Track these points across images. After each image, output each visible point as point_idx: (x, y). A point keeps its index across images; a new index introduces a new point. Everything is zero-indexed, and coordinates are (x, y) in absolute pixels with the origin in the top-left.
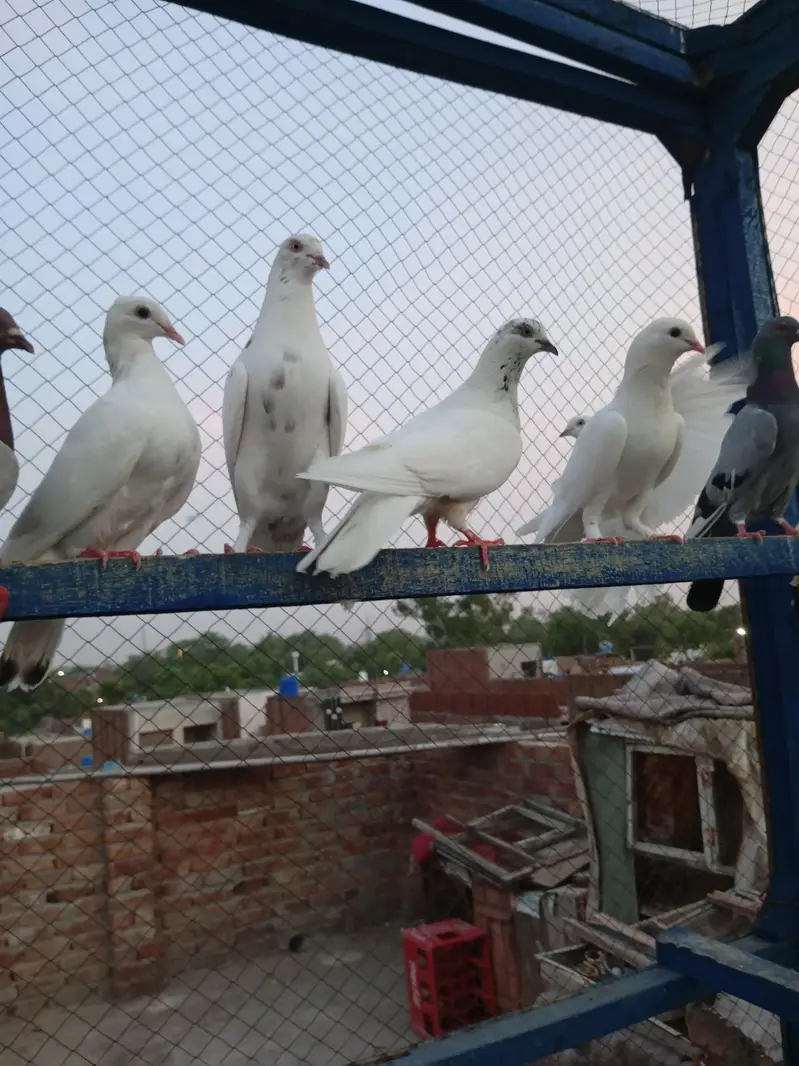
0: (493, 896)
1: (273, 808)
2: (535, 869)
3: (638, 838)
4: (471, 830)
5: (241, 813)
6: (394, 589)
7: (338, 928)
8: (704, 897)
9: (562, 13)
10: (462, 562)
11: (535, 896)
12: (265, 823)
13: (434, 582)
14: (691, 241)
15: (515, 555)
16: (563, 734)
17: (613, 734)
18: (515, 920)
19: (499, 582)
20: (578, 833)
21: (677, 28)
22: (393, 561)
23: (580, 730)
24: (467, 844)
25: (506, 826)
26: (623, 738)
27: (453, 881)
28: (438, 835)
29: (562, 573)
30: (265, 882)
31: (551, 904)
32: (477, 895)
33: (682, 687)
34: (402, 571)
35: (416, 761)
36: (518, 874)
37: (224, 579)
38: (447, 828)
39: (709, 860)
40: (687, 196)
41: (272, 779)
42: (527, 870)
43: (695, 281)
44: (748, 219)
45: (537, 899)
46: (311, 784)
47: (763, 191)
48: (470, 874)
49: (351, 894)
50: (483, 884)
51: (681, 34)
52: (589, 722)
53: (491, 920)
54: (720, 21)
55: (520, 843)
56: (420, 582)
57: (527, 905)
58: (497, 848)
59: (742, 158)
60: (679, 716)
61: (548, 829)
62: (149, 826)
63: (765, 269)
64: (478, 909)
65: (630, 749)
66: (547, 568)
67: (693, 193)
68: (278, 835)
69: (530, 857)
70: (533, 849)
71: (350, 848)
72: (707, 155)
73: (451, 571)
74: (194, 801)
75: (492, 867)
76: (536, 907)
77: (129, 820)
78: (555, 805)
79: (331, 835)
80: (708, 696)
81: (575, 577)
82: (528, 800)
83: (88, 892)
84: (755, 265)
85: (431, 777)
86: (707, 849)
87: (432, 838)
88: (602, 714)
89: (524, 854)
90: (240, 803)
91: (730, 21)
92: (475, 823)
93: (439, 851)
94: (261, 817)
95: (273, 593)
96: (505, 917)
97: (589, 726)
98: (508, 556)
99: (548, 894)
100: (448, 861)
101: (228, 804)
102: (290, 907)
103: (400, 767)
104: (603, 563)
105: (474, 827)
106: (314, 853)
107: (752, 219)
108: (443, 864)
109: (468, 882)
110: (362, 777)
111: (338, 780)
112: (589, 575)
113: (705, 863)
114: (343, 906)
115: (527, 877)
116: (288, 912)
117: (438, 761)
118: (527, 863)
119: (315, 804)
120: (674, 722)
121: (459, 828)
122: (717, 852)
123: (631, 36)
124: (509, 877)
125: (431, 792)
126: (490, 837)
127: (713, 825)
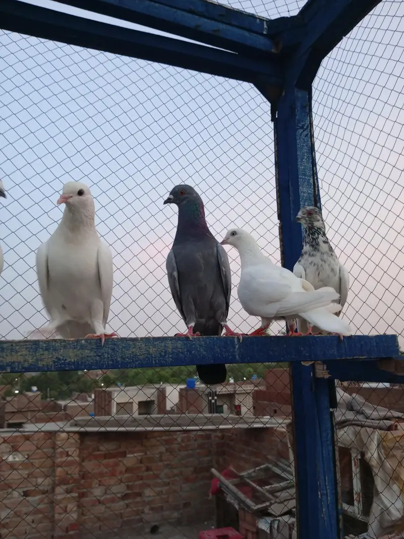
0: (248, 517)
1: (146, 454)
2: (271, 504)
4: (242, 477)
5: (128, 456)
7: (179, 522)
11: (269, 519)
12: (141, 462)
18: (259, 532)
21: (262, 20)
24: (236, 486)
25: (263, 476)
27: (230, 505)
28: (222, 478)
30: (140, 494)
31: (276, 526)
32: (241, 513)
36: (260, 506)
38: (229, 475)
39: (357, 511)
40: (273, 119)
41: (146, 438)
42: (268, 504)
44: (300, 131)
45: (270, 522)
46: (167, 442)
48: (239, 504)
49: (186, 505)
50: (244, 509)
51: (265, 23)
53: (247, 530)
55: (267, 487)
57: (263, 525)
58: (254, 489)
60: (343, 424)
61: (286, 480)
62: (77, 459)
64: (241, 523)
67: (276, 117)
68: (148, 469)
69: (270, 496)
70: (272, 492)
71: (187, 480)
72: (284, 94)
74: (106, 447)
75: (249, 502)
76: (268, 526)
77: (68, 455)
79: (176, 471)
82: (278, 463)
83: (44, 492)
86: (356, 503)
87: (219, 480)
89: (267, 494)
90: (128, 450)
92: (244, 474)
93: (222, 489)
94: (139, 458)
96: (255, 530)
99: (276, 520)
100: (227, 494)
101: (122, 450)
102: (152, 509)
103: (217, 436)
104: (56, 355)
105: (243, 476)
106: (167, 480)
107: (304, 131)
108: (225, 495)
109: (237, 507)
110: (195, 440)
111: (183, 441)
112: (40, 364)
113: (354, 513)
114: (181, 511)
115: (266, 508)
116: (151, 512)
117: (236, 435)
118: (269, 500)
119: (168, 453)
120: (340, 427)
121: (235, 476)
122: (361, 507)
123: (226, 23)
124: (255, 507)
125: (232, 451)
126: (251, 482)
127: (359, 491)
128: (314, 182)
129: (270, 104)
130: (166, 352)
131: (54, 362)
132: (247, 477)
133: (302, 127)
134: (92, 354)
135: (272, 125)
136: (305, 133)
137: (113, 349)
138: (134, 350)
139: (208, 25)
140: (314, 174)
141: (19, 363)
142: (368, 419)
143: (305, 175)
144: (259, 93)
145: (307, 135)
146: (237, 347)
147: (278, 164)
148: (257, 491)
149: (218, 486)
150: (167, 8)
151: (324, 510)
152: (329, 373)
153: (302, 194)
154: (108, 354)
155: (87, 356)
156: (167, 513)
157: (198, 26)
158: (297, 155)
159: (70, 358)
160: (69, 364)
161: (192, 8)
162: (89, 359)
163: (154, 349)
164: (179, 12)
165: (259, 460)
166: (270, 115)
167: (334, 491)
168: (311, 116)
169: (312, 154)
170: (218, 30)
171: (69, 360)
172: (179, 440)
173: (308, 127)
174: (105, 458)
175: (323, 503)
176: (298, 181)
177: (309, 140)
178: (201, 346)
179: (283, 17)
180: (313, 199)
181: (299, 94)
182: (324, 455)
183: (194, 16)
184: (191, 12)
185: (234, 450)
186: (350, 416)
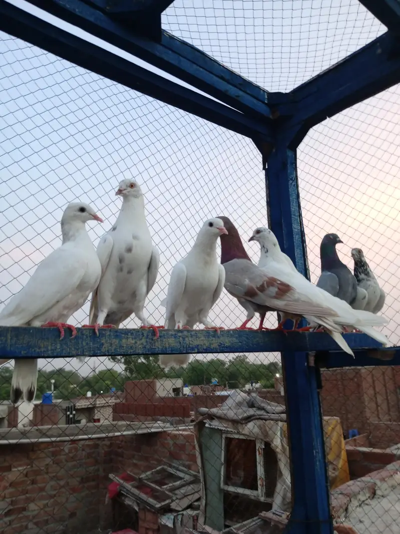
0: (149, 516)
1: (32, 467)
2: (173, 501)
3: (226, 483)
4: (140, 480)
5: (13, 469)
6: (108, 351)
8: (257, 515)
9: (212, 76)
10: (147, 337)
11: (171, 516)
12: (26, 475)
13: (131, 348)
14: (265, 189)
15: (175, 335)
16: (192, 427)
17: (216, 427)
18: (160, 529)
19: (166, 348)
20: (196, 481)
21: (264, 91)
22: (110, 335)
23: (200, 426)
24: (137, 487)
25: (158, 477)
26: (221, 430)
27: (128, 507)
28: (122, 481)
29: (198, 345)
30: (24, 509)
31: (179, 520)
32: (141, 515)
33: (251, 403)
34: (114, 340)
35: (114, 442)
36: (162, 504)
37: (9, 341)
38: (128, 479)
39: (260, 495)
40: (264, 168)
41: (33, 450)
42: (167, 502)
43: (266, 208)
44: (291, 182)
45: (173, 517)
46: (54, 454)
47: (298, 170)
48: (138, 505)
49: (73, 515)
50: (145, 509)
51: (266, 94)
52: (205, 421)
53: (148, 529)
54: (284, 91)
55: (165, 487)
56: (123, 347)
57: (167, 521)
58: (153, 489)
59: (289, 153)
60: (248, 419)
61: (181, 478)
63: (297, 205)
64: (140, 523)
65: (224, 436)
66: (191, 342)
67: (267, 167)
68: (33, 482)
69: (170, 494)
70: (172, 490)
71: (74, 490)
72: (274, 150)
73: (141, 342)
75: (151, 501)
76: (172, 522)
78: (184, 466)
79: (62, 483)
80: (263, 409)
81: (205, 347)
82: (171, 463)
84: (293, 203)
85: (120, 450)
86: (259, 487)
87: (119, 484)
88: (212, 417)
89: (167, 492)
90: (13, 464)
91: (288, 91)
92: (143, 476)
93: (122, 492)
94: (25, 472)
95: (38, 350)
96: (156, 527)
97: (205, 423)
98: (172, 335)
99: (178, 515)
100: (126, 497)
101: (6, 464)
102: (36, 524)
104: (219, 341)
105: (142, 478)
106: (54, 493)
108: (124, 497)
109: (137, 508)
110: (83, 450)
111: (70, 451)
112: (212, 347)
113: (258, 496)
114: (66, 523)
115: (168, 505)
116: (35, 527)
117: (126, 442)
118: (168, 497)
119: (55, 465)
120: (246, 422)
121: (134, 479)
122: (264, 490)
123: (243, 91)
124: (158, 505)
125: (120, 459)
126: (150, 484)
127: (263, 477)
129: (261, 155)
131: (219, 346)
132: (146, 480)
134: (237, 341)
136: (294, 183)
139: (233, 91)
141: (201, 345)
142: (269, 413)
143: (295, 215)
144: (256, 147)
145: (294, 185)
148: (157, 491)
149: (119, 490)
150: (208, 73)
151: (318, 464)
153: (294, 229)
156: (52, 526)
158: (289, 200)
164: (215, 77)
166: (262, 164)
168: (296, 171)
169: (298, 200)
172: (67, 451)
173: (295, 179)
175: (317, 459)
176: (291, 220)
177: (296, 189)
179: (280, 93)
180: (301, 234)
183: (224, 82)
184: (222, 78)
185: (123, 457)
186: (251, 412)
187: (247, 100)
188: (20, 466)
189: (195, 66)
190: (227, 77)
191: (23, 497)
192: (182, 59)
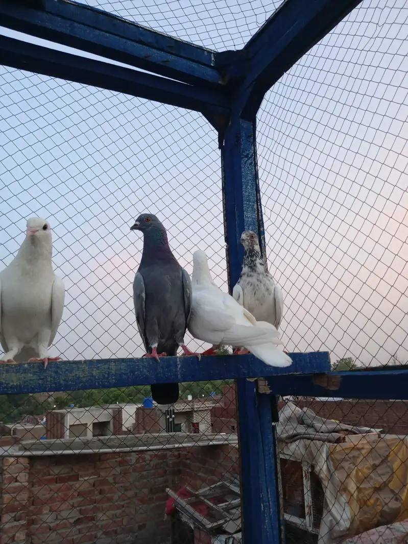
0: (203, 536)
1: (99, 476)
2: (226, 521)
4: (197, 496)
5: (80, 479)
9: (125, 40)
11: (223, 538)
12: (94, 485)
21: (209, 52)
24: (193, 505)
25: (218, 493)
27: (185, 524)
28: (177, 498)
30: (93, 519)
32: (197, 534)
33: (300, 419)
35: (181, 452)
36: (215, 524)
38: (185, 494)
39: (308, 525)
40: (220, 147)
41: (100, 460)
42: (221, 522)
44: (245, 159)
45: (224, 540)
46: (121, 464)
48: (194, 524)
49: (140, 528)
50: (199, 528)
51: (212, 55)
55: (222, 505)
58: (208, 507)
60: (294, 438)
62: (26, 484)
67: (224, 145)
68: (101, 492)
69: (225, 514)
70: (228, 509)
71: (142, 501)
72: (230, 123)
74: (56, 471)
75: (204, 520)
77: (17, 481)
79: (130, 494)
82: (233, 479)
84: (247, 185)
85: (188, 461)
86: (307, 517)
87: (174, 501)
89: (222, 512)
90: (80, 473)
91: (240, 48)
92: (199, 492)
93: (177, 508)
94: (92, 482)
99: (231, 537)
100: (182, 514)
101: (73, 474)
102: (106, 533)
103: (174, 456)
105: (198, 494)
106: (122, 503)
107: (248, 159)
108: (180, 514)
109: (192, 526)
110: (150, 461)
111: (137, 462)
113: (306, 525)
114: (136, 534)
115: (221, 526)
116: (104, 536)
117: (191, 453)
120: (292, 441)
121: (191, 495)
122: (312, 520)
123: (175, 55)
124: (209, 526)
125: (188, 470)
126: (205, 500)
127: (310, 504)
128: (258, 208)
129: (217, 133)
130: (109, 374)
132: (203, 496)
133: (247, 156)
135: (219, 152)
136: (250, 161)
137: (56, 372)
138: (77, 373)
139: (157, 55)
140: (258, 200)
142: (318, 432)
144: (207, 121)
146: (179, 366)
147: (224, 189)
148: (212, 509)
149: (173, 506)
150: (118, 38)
151: (266, 521)
152: (270, 389)
154: (51, 377)
155: (30, 380)
156: (121, 537)
157: (148, 57)
158: (241, 182)
159: (13, 382)
160: (11, 387)
161: (142, 38)
162: (31, 382)
163: (97, 371)
164: (129, 42)
165: (214, 478)
166: (218, 143)
167: (276, 503)
168: (255, 146)
169: (256, 182)
170: (168, 61)
171: (12, 384)
172: (134, 461)
173: (252, 155)
174: (56, 483)
175: (265, 515)
176: (243, 207)
177: (253, 168)
178: (144, 367)
179: (230, 51)
180: (257, 224)
181: (245, 124)
182: (267, 468)
183: (144, 46)
184: (140, 42)
185: (190, 468)
186: (301, 429)
187: (182, 64)
188: (87, 475)
189: (97, 32)
190: (150, 40)
191: (91, 506)
192: (76, 24)
